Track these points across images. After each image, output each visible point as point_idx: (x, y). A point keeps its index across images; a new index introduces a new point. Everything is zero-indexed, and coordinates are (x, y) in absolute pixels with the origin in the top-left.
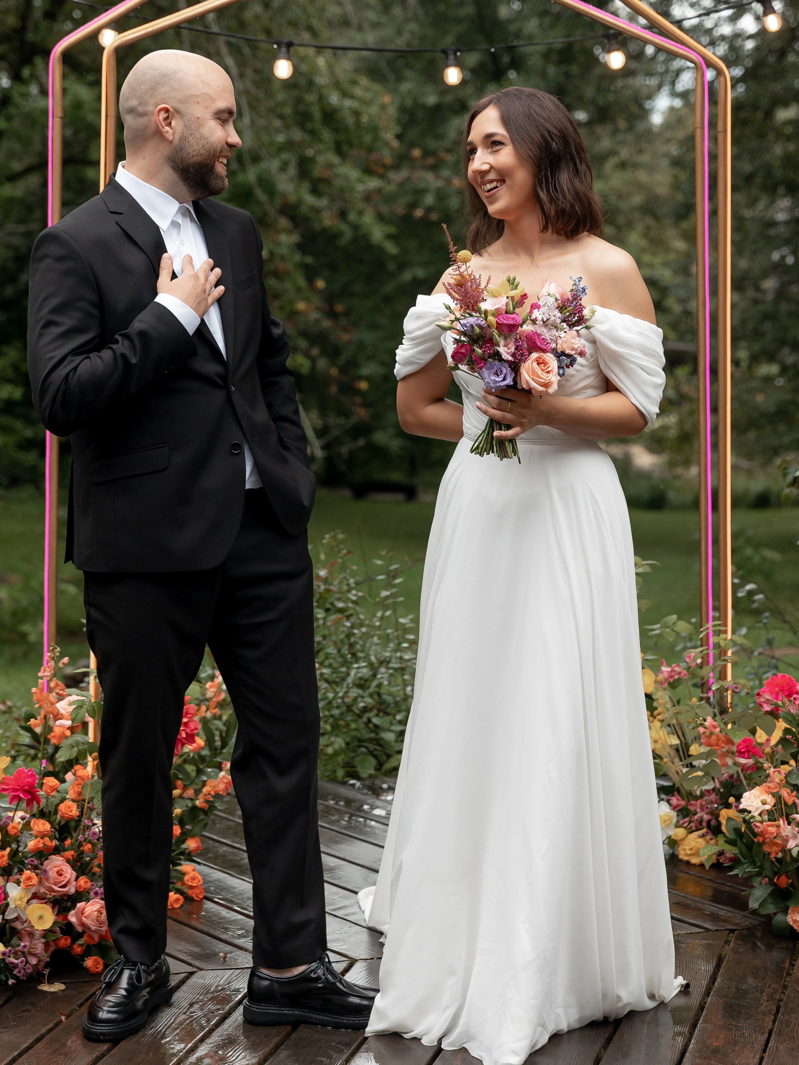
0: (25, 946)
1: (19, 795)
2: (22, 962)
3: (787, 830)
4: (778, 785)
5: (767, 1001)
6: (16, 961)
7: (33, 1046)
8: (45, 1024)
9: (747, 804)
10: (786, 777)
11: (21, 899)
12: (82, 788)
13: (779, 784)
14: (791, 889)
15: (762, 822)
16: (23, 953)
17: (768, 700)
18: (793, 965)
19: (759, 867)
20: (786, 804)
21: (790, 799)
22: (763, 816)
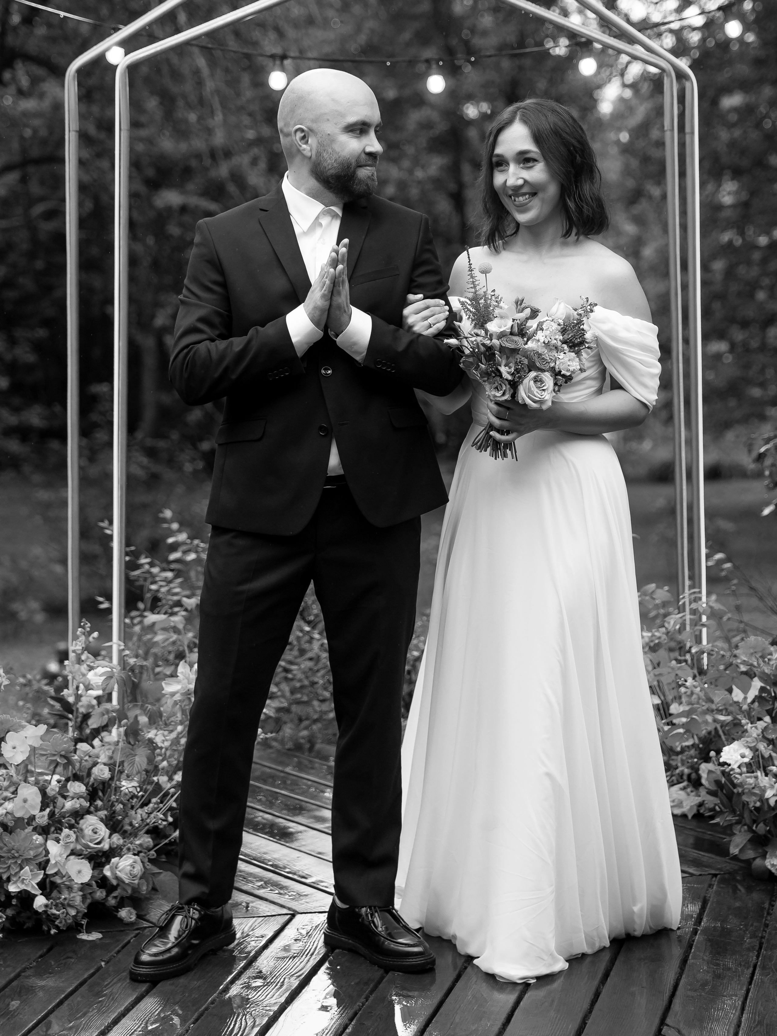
0: (65, 899)
1: (56, 760)
2: (63, 913)
3: (764, 781)
4: (755, 740)
5: (751, 938)
6: (58, 913)
7: (77, 990)
8: (87, 970)
9: (727, 757)
10: (762, 732)
11: (61, 855)
12: (113, 753)
13: (756, 738)
14: (769, 836)
15: (741, 774)
16: (63, 905)
17: (744, 661)
18: (773, 906)
19: (739, 815)
20: (763, 757)
21: (766, 752)
22: (742, 768)
